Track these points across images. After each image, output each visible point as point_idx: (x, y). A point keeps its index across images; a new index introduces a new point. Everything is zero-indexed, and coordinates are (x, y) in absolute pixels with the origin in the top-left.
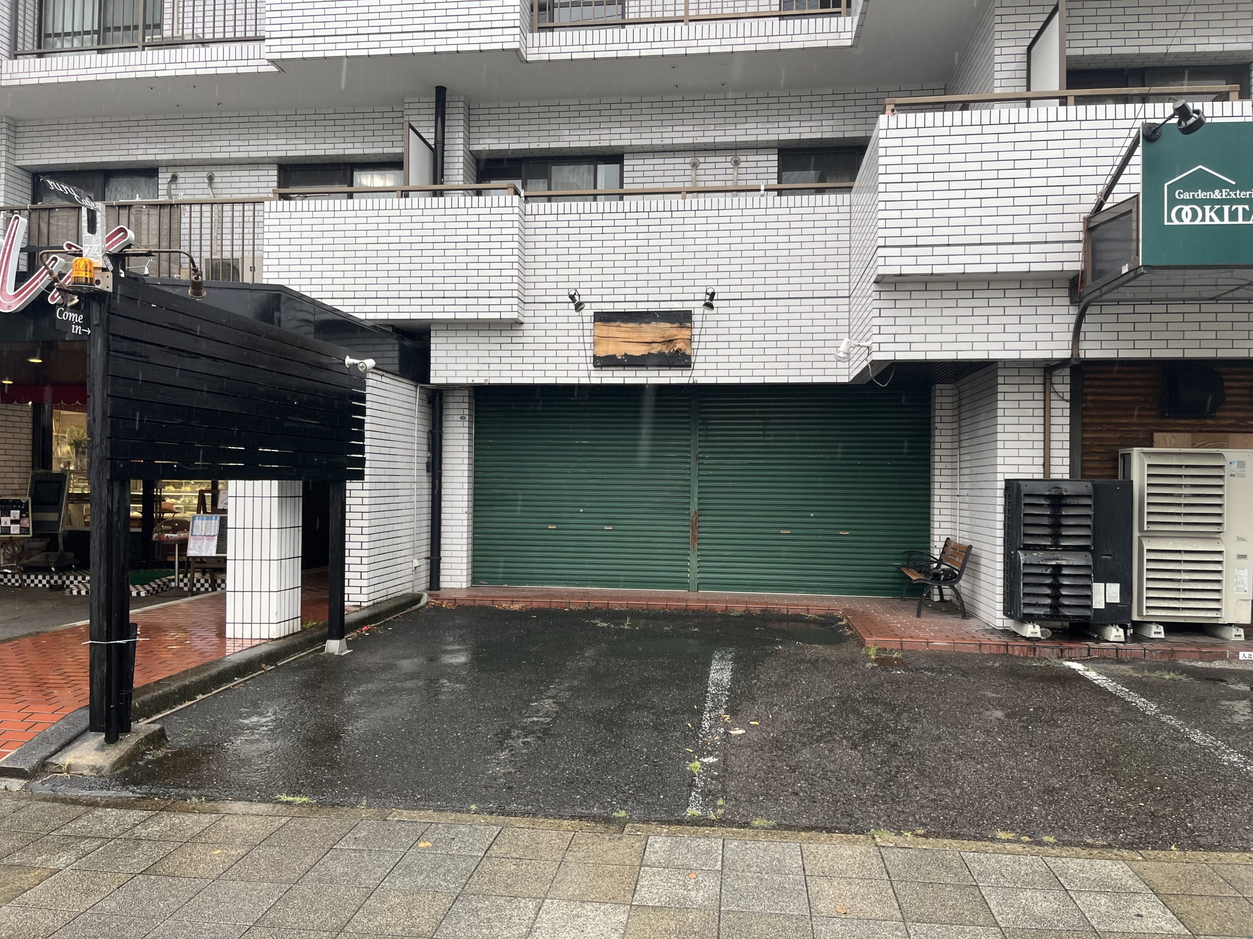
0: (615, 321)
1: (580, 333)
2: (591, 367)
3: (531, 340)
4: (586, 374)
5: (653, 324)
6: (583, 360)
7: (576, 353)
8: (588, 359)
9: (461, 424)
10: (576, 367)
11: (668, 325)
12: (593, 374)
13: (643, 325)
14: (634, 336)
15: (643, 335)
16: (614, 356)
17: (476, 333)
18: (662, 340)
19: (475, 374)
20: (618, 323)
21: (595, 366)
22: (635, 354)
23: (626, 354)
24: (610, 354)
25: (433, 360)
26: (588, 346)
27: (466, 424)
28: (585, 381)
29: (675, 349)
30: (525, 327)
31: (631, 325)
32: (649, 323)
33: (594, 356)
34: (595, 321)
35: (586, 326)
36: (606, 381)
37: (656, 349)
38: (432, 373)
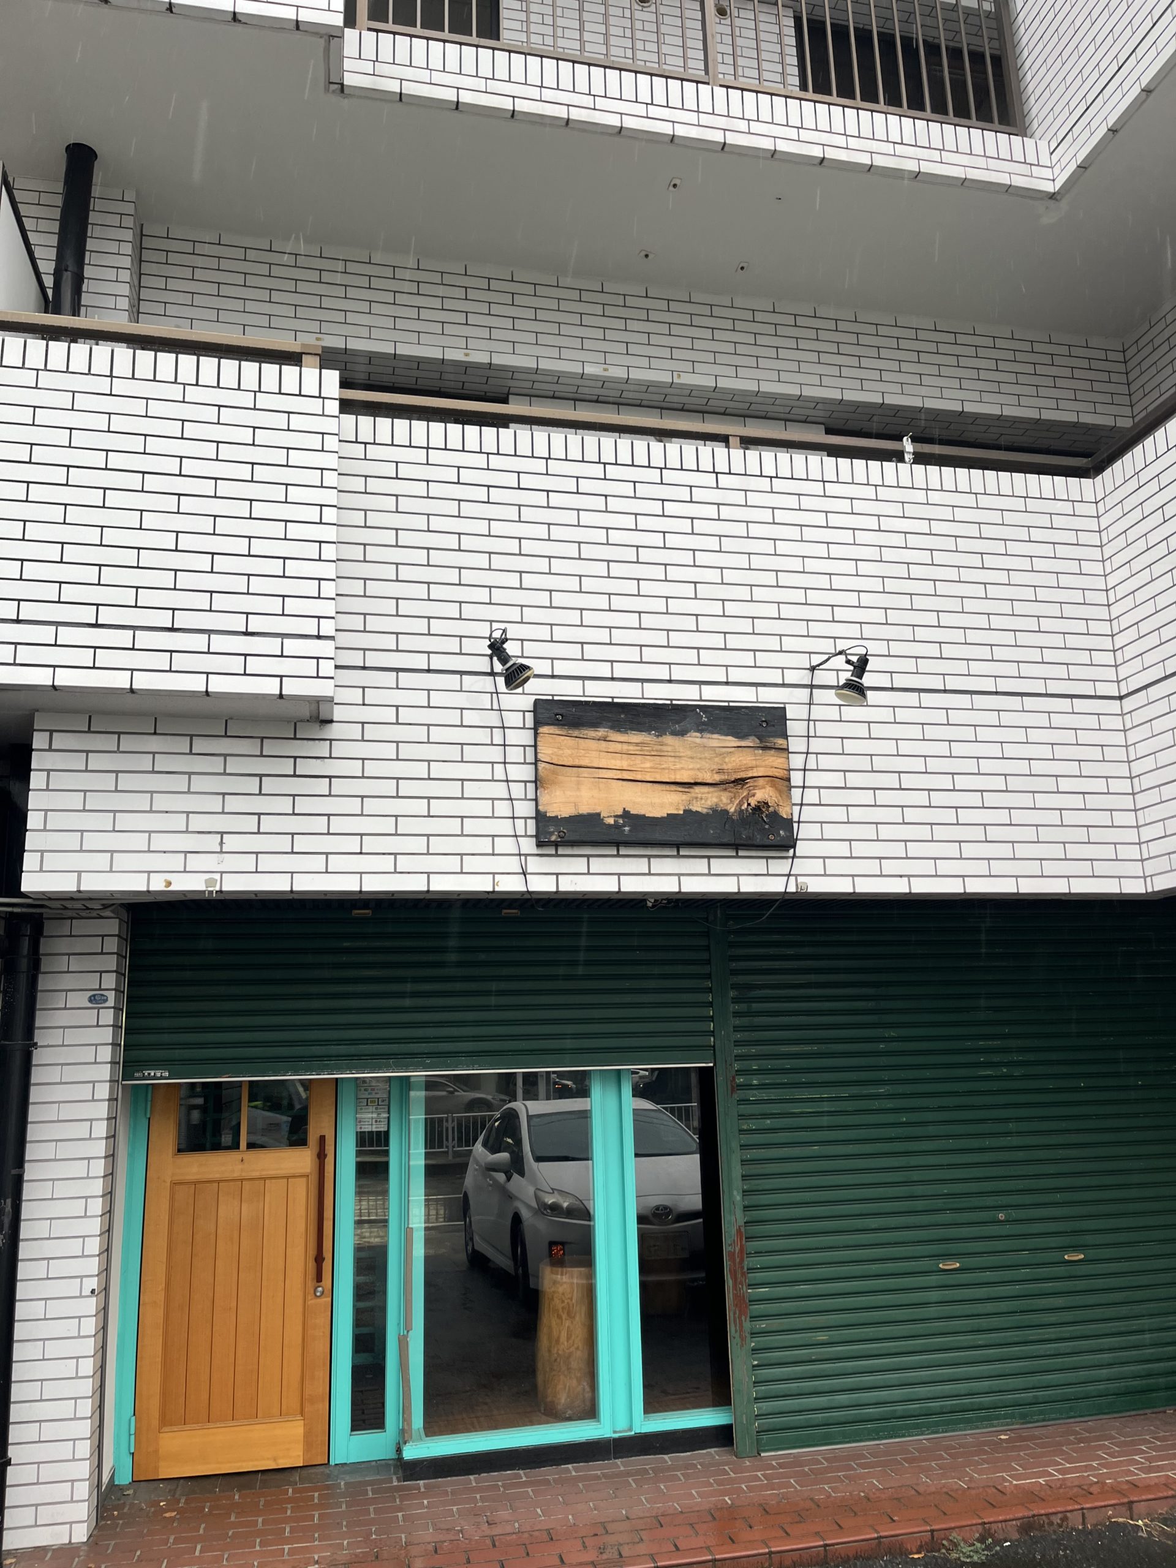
0: (594, 725)
1: (496, 754)
2: (528, 845)
3: (355, 768)
4: (514, 864)
5: (694, 738)
6: (506, 827)
7: (485, 808)
8: (520, 823)
9: (90, 1017)
10: (485, 845)
11: (731, 741)
12: (534, 865)
13: (669, 739)
14: (646, 767)
15: (668, 763)
16: (594, 819)
17: (183, 744)
18: (717, 778)
19: (177, 862)
20: (601, 732)
21: (540, 844)
22: (650, 814)
23: (626, 814)
24: (584, 810)
25: (33, 820)
26: (517, 790)
27: (108, 1016)
28: (511, 884)
29: (753, 802)
31: (636, 737)
32: (682, 733)
33: (540, 817)
34: (538, 724)
35: (513, 737)
36: (569, 885)
37: (705, 801)
38: (30, 861)
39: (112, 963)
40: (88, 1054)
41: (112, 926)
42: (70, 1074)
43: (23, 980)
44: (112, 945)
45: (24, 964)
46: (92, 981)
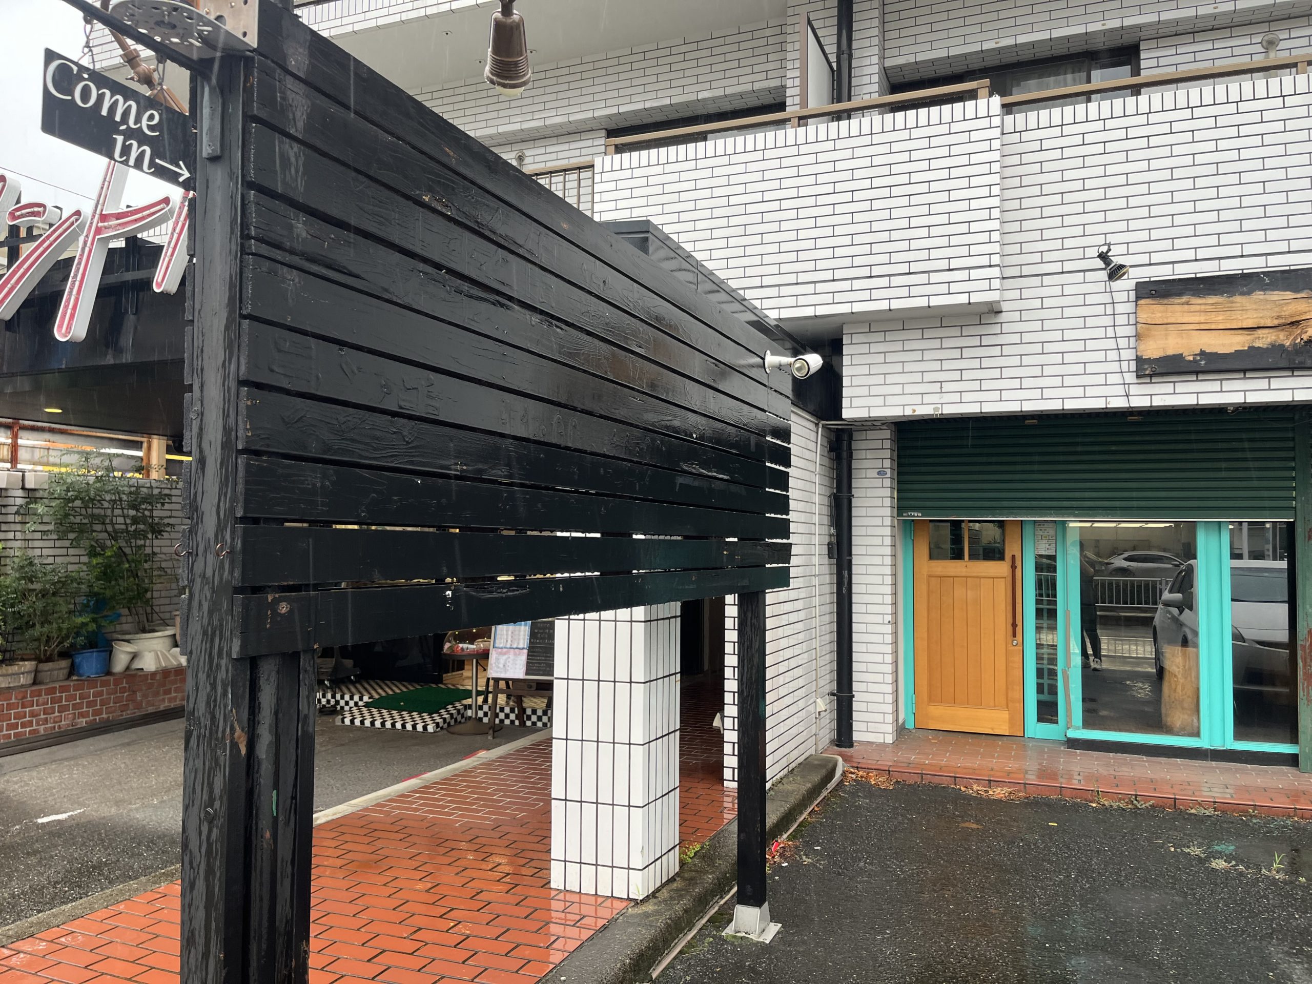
0: (1180, 294)
1: (1108, 321)
2: (1131, 378)
3: (1016, 338)
4: (1120, 390)
5: (1259, 295)
6: (1115, 367)
7: (1101, 356)
8: (1125, 365)
9: (878, 483)
10: (1101, 379)
11: (1289, 295)
12: (1134, 390)
13: (1238, 299)
14: (1220, 319)
15: (1237, 315)
16: (1179, 357)
17: (918, 334)
18: (1276, 322)
19: (918, 399)
20: (1185, 299)
21: (1138, 377)
22: (1221, 351)
23: (1202, 353)
24: (1170, 352)
25: (846, 381)
26: (1123, 343)
27: (887, 483)
28: (1119, 404)
29: (1305, 337)
30: (1003, 317)
31: (1211, 300)
32: (1249, 293)
33: (1139, 360)
34: (1138, 298)
35: (1120, 308)
36: (1158, 402)
37: (1264, 339)
38: (845, 403)
39: (888, 454)
40: (878, 502)
41: (887, 434)
42: (871, 512)
43: (845, 463)
44: (887, 444)
45: (845, 455)
46: (878, 464)
